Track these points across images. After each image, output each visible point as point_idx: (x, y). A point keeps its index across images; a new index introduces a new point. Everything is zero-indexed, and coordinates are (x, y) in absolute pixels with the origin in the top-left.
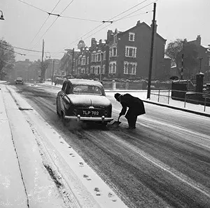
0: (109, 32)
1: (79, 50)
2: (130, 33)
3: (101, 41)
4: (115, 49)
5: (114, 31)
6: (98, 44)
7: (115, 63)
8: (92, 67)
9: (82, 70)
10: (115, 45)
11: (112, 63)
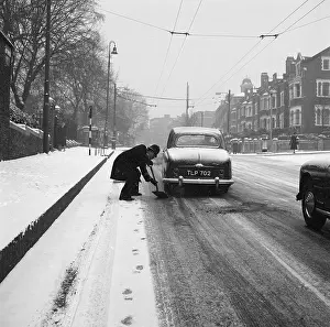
0: (289, 60)
1: (243, 94)
2: (323, 58)
3: (275, 75)
4: (298, 86)
5: (295, 58)
6: (270, 80)
7: (300, 108)
8: (262, 118)
9: (248, 124)
10: (297, 80)
11: (294, 109)
